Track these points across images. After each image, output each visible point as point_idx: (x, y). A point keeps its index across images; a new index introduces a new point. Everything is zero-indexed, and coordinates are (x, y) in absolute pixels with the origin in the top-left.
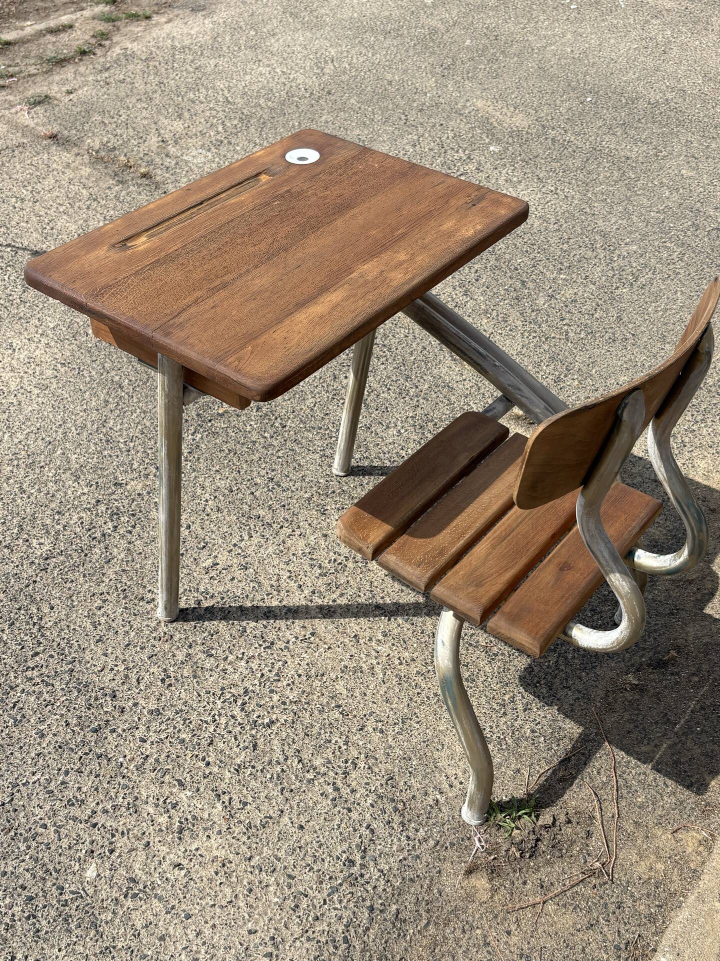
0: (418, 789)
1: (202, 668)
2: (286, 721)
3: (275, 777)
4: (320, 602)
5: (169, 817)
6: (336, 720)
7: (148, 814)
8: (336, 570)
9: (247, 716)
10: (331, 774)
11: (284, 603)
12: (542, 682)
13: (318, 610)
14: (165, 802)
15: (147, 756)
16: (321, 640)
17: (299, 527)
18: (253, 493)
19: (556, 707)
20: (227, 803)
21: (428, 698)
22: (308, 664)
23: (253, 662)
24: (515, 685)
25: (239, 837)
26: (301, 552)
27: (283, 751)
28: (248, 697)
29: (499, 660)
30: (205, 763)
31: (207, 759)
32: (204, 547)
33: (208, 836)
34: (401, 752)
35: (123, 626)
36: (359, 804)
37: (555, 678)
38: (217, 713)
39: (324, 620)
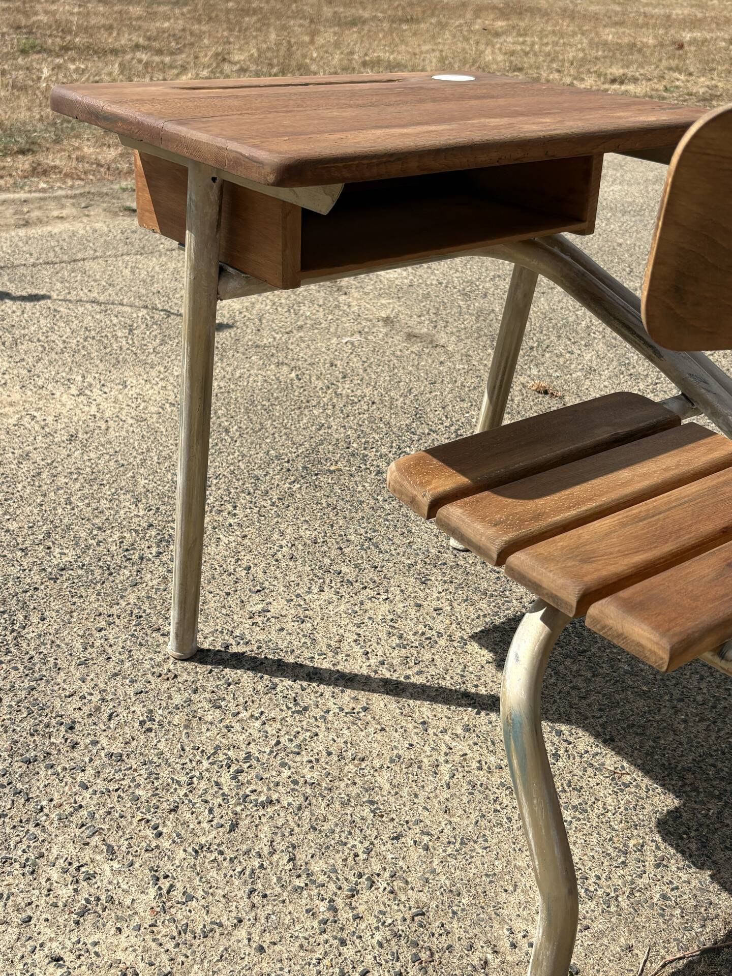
0: (459, 939)
1: (200, 719)
2: (289, 804)
3: (247, 873)
4: (388, 675)
5: (76, 890)
6: (363, 819)
7: (49, 879)
8: (421, 644)
9: (238, 787)
10: (332, 887)
11: (339, 668)
12: (693, 834)
13: (381, 684)
14: (78, 869)
15: (81, 807)
16: (374, 718)
17: (387, 591)
18: (341, 549)
19: (709, 873)
20: (164, 891)
21: (510, 819)
22: (346, 742)
23: (271, 726)
24: (648, 830)
25: (163, 940)
26: (381, 617)
27: (272, 842)
28: (248, 764)
29: (631, 793)
30: (155, 832)
31: (160, 829)
32: (258, 591)
33: (119, 930)
34: (448, 882)
35: (120, 653)
36: (360, 937)
37: (714, 833)
38: (197, 774)
39: (386, 696)
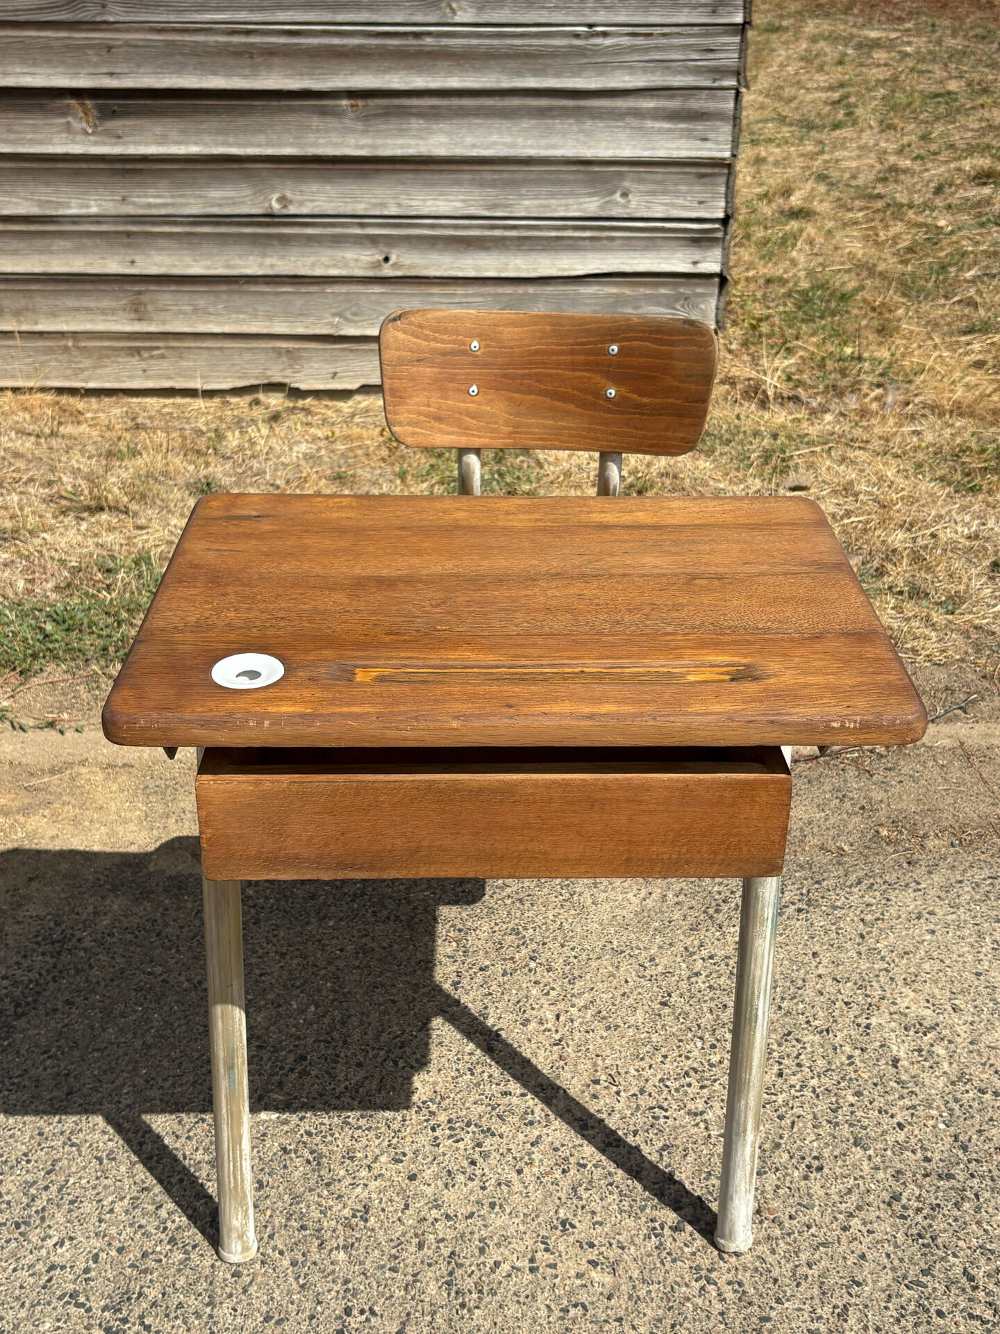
8: (469, 1124)
11: (579, 1140)
